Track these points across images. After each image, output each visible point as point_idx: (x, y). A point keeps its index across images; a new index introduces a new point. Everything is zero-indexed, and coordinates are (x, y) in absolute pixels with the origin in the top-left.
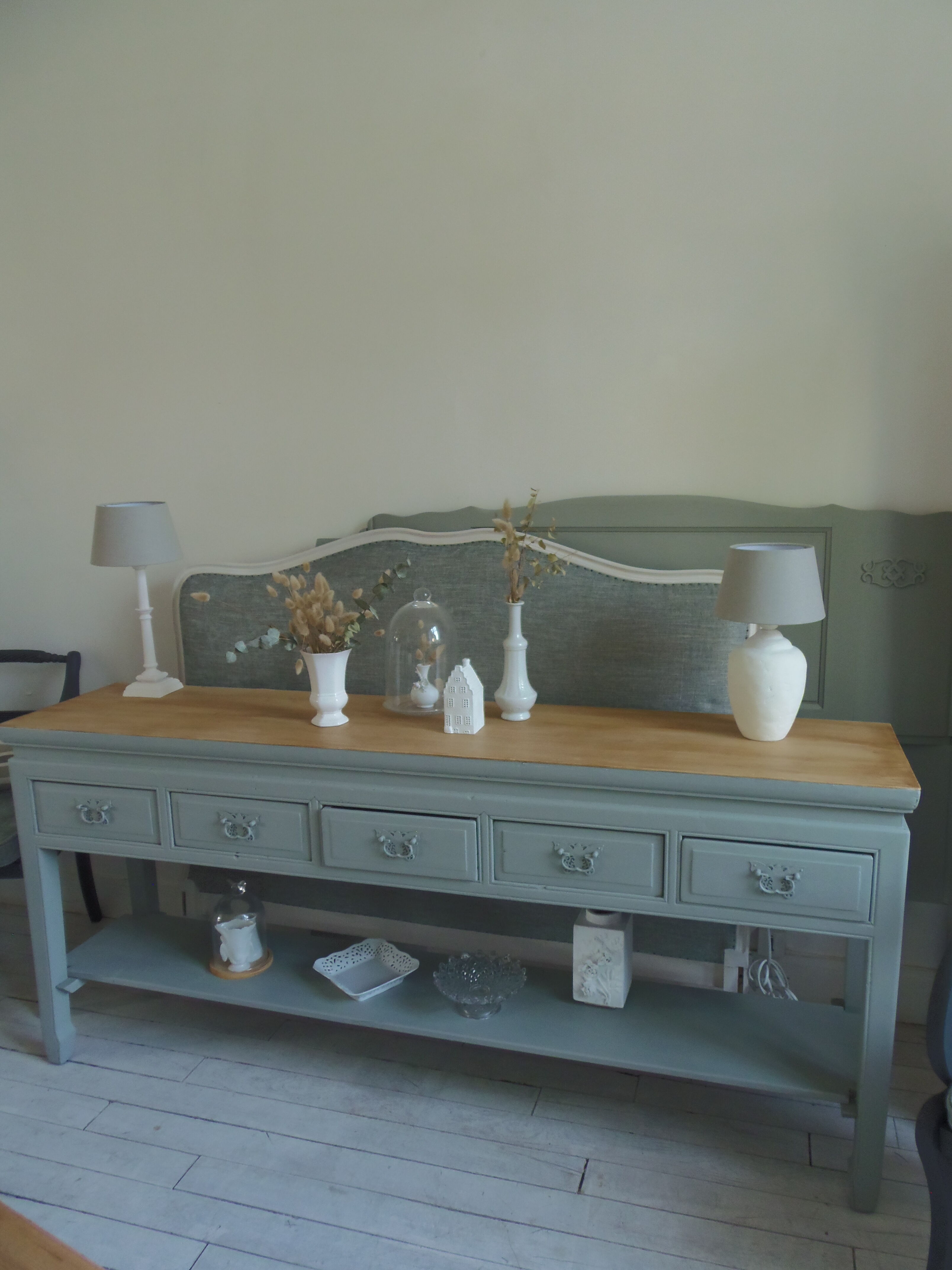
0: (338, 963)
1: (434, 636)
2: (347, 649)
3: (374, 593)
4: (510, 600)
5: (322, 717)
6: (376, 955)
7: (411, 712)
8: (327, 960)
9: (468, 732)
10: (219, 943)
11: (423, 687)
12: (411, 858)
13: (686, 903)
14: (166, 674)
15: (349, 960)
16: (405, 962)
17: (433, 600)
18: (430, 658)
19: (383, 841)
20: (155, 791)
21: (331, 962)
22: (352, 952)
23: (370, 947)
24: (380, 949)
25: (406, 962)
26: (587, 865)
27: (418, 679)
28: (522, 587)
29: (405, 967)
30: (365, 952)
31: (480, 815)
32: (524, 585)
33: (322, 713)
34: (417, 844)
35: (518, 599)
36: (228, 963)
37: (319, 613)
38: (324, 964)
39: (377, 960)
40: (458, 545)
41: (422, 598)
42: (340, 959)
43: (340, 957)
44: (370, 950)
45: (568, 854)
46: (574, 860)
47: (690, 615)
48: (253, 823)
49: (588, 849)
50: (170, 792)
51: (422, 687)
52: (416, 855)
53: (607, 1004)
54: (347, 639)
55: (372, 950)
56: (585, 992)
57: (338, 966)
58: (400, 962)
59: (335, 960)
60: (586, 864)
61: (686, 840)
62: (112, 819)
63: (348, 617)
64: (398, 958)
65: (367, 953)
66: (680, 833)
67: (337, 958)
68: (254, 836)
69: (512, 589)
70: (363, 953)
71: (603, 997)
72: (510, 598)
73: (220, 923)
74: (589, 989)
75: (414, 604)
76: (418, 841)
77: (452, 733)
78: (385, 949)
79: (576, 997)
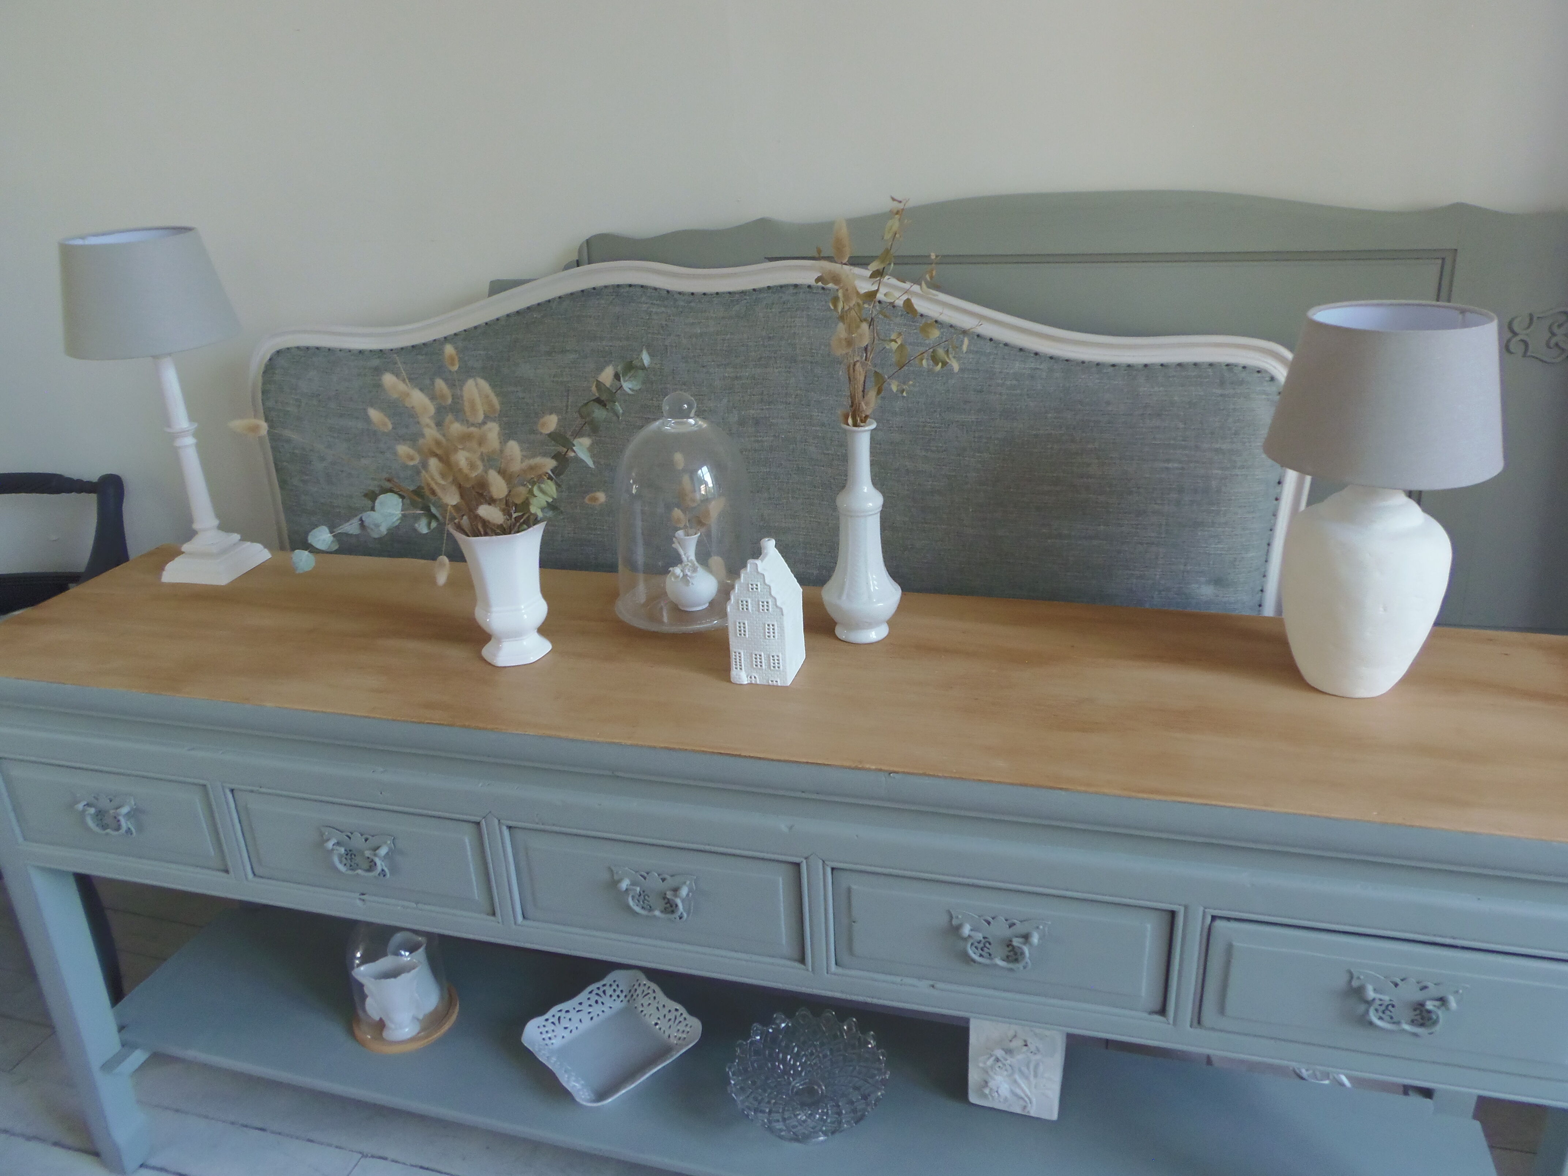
0: (565, 1023)
1: (703, 482)
2: (536, 521)
3: (582, 417)
4: (850, 421)
5: (499, 649)
6: (629, 1001)
7: (667, 623)
8: (547, 1020)
9: (777, 681)
10: (364, 997)
11: (687, 575)
12: (681, 918)
13: (1213, 1029)
14: (236, 537)
15: (584, 1016)
16: (677, 1021)
17: (699, 414)
18: (698, 521)
19: (627, 889)
20: (204, 786)
21: (553, 1023)
22: (589, 999)
23: (618, 986)
24: (636, 990)
25: (680, 1022)
26: (1016, 954)
27: (677, 560)
28: (872, 394)
29: (678, 1030)
30: (611, 996)
31: (806, 858)
32: (876, 390)
33: (499, 641)
34: (690, 894)
35: (864, 420)
36: (381, 1025)
37: (472, 466)
38: (544, 1030)
39: (630, 1013)
40: (743, 293)
41: (680, 414)
42: (569, 1016)
43: (567, 1011)
44: (618, 992)
45: (979, 936)
46: (990, 944)
47: (1181, 425)
48: (383, 851)
49: (1020, 928)
50: (232, 791)
51: (685, 576)
52: (688, 915)
53: (1028, 1112)
54: (533, 509)
55: (622, 991)
56: (992, 1096)
57: (566, 1028)
58: (670, 1020)
59: (559, 1018)
60: (1014, 955)
61: (1219, 923)
62: (140, 828)
63: (531, 468)
64: (666, 1011)
65: (615, 997)
66: (1206, 910)
67: (563, 1014)
68: (389, 869)
69: (852, 397)
70: (605, 999)
71: (1022, 1103)
72: (850, 417)
73: (359, 965)
74: (997, 1092)
75: (663, 424)
76: (690, 890)
77: (746, 682)
78: (643, 991)
79: (973, 1098)
